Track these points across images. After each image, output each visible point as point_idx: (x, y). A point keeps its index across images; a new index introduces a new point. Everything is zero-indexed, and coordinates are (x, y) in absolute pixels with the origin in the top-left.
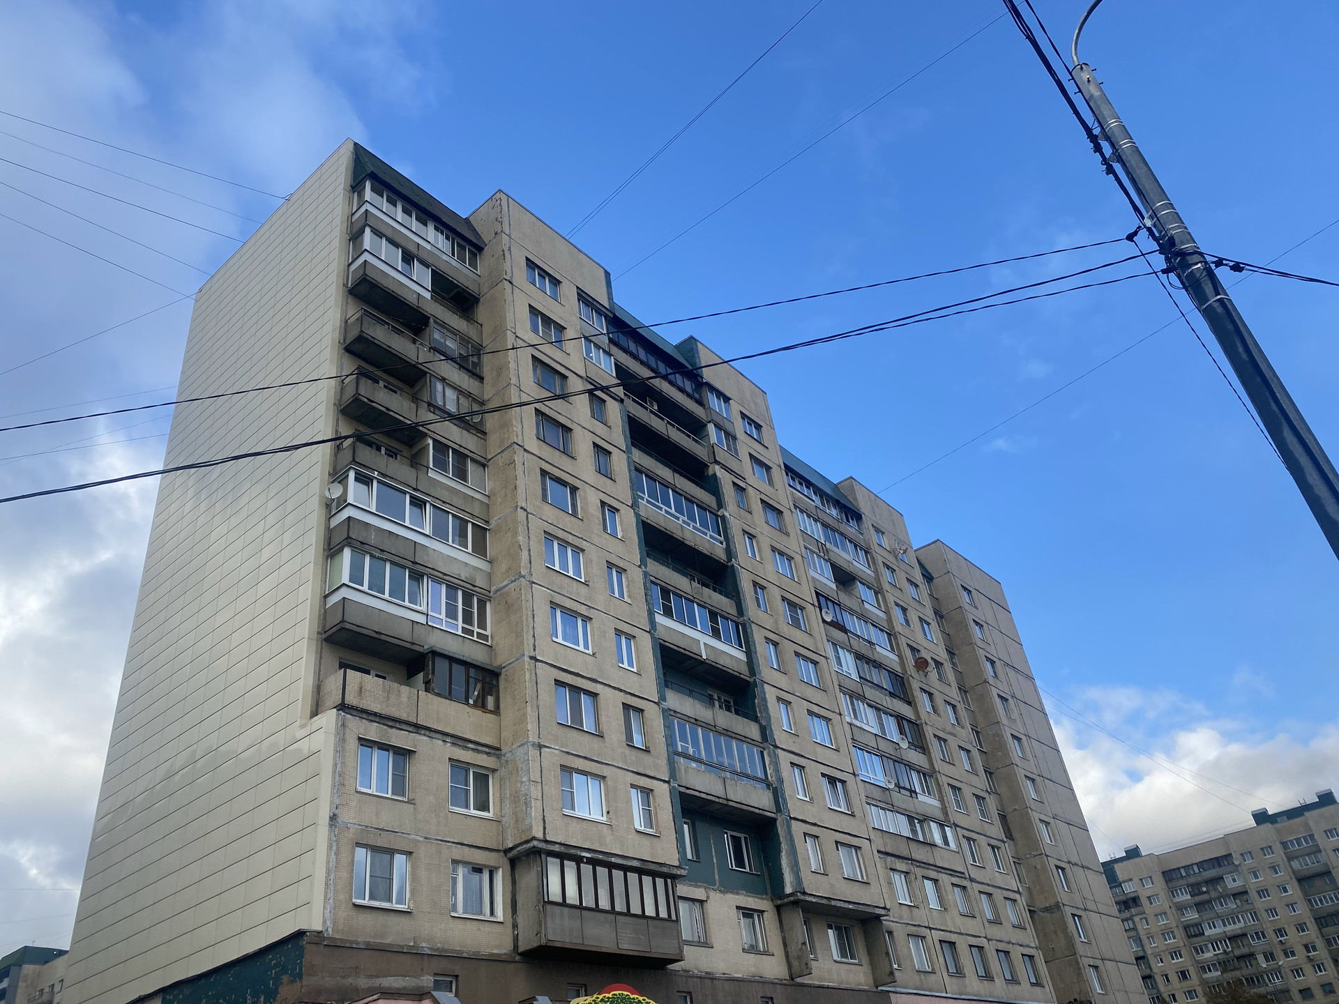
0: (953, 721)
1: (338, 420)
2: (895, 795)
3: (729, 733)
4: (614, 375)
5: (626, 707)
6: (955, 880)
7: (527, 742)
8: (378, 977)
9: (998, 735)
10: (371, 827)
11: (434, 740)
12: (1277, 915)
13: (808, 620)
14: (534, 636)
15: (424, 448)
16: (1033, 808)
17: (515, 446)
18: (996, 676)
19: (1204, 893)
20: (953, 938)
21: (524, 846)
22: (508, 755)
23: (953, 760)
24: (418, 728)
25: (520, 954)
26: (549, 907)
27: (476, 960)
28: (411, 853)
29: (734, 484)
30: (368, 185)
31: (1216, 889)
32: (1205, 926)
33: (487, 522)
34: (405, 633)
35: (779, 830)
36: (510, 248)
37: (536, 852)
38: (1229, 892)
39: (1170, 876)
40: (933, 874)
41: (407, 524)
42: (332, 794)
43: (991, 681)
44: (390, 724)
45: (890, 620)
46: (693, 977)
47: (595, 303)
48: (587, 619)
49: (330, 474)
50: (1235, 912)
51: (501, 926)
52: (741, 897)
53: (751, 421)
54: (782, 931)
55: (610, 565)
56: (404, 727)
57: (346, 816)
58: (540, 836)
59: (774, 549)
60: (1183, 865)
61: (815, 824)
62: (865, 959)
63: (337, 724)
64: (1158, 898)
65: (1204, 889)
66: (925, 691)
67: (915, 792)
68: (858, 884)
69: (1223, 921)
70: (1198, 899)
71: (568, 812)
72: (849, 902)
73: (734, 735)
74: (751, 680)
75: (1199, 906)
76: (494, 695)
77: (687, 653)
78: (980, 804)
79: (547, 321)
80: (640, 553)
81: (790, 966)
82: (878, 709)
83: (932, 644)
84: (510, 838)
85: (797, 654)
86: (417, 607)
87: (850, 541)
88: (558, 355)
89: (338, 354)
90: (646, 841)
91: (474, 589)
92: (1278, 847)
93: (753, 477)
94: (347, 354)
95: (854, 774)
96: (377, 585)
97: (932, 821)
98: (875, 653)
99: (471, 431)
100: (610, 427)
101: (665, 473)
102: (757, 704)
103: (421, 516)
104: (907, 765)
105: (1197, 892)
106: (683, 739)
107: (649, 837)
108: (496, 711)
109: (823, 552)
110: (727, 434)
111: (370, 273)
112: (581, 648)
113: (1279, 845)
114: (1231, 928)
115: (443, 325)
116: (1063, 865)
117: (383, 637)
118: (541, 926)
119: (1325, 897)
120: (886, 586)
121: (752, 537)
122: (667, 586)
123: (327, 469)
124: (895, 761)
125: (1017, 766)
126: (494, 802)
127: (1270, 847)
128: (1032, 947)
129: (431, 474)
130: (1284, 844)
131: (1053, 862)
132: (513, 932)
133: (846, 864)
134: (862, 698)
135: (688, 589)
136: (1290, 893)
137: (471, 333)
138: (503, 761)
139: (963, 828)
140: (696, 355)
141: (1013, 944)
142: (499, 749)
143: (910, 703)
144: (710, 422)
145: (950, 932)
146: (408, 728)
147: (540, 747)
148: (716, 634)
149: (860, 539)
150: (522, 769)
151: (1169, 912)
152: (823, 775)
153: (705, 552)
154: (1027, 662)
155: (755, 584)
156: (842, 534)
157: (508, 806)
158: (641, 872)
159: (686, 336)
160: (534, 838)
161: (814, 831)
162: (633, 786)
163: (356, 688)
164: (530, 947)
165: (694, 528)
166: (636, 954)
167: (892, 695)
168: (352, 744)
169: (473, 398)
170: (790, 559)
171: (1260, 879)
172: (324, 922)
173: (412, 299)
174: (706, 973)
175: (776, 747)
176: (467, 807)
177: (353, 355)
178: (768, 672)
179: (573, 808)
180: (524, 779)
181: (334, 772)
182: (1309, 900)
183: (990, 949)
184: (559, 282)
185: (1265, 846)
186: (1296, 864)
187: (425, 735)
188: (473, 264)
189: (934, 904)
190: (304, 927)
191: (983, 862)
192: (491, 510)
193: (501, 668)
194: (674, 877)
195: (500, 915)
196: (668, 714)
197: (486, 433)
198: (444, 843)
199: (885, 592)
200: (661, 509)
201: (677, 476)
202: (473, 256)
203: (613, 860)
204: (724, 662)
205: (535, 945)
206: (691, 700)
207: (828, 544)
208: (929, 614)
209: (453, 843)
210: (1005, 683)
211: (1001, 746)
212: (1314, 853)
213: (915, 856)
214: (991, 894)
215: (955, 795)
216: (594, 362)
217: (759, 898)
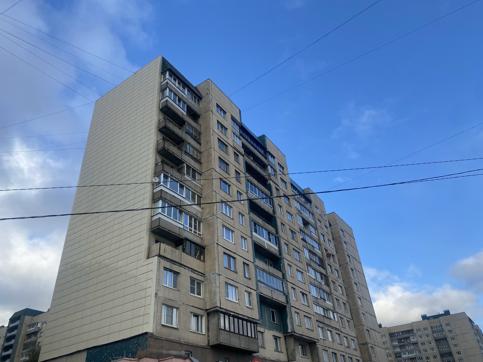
0: (337, 276)
1: (156, 155)
2: (319, 300)
3: (273, 275)
4: (241, 146)
5: (244, 263)
6: (337, 332)
7: (215, 273)
8: (169, 350)
9: (350, 282)
10: (167, 298)
11: (186, 270)
12: (427, 352)
13: (297, 237)
14: (218, 236)
15: (183, 167)
16: (360, 309)
17: (213, 169)
18: (350, 261)
19: (403, 342)
20: (336, 352)
21: (213, 309)
22: (208, 277)
23: (337, 290)
24: (181, 265)
25: (210, 346)
26: (221, 331)
27: (197, 347)
28: (178, 308)
29: (276, 188)
30: (168, 73)
31: (407, 341)
32: (402, 354)
33: (201, 194)
34: (177, 231)
35: (287, 310)
36: (212, 99)
37: (217, 311)
38: (411, 343)
39: (392, 335)
40: (330, 329)
41: (178, 193)
42: (156, 286)
43: (349, 263)
44: (173, 263)
45: (319, 239)
46: (260, 358)
47: (236, 121)
48: (233, 231)
49: (154, 174)
50: (413, 350)
51: (204, 336)
52: (274, 332)
53: (281, 166)
54: (286, 345)
55: (240, 213)
56: (177, 264)
57: (160, 294)
58: (219, 306)
59: (287, 212)
60: (396, 332)
61: (298, 309)
62: (310, 357)
63: (158, 262)
64: (387, 343)
65: (403, 341)
66: (329, 265)
67: (325, 300)
68: (310, 330)
69: (408, 352)
70: (401, 344)
71: (227, 298)
72: (308, 337)
73: (275, 276)
74: (280, 257)
75: (401, 347)
76: (203, 255)
77: (261, 246)
78: (344, 306)
79: (222, 126)
80: (248, 209)
81: (288, 357)
82: (315, 270)
83: (332, 249)
84: (208, 306)
85: (294, 249)
86: (180, 222)
87: (308, 210)
88: (225, 138)
89: (157, 132)
90: (249, 310)
91: (198, 218)
92: (429, 328)
93: (281, 185)
94: (159, 132)
95: (310, 292)
96: (169, 214)
97: (331, 311)
98: (314, 250)
99: (197, 162)
100: (240, 165)
101: (255, 182)
102: (281, 266)
103: (182, 191)
104: (323, 290)
105: (400, 341)
106: (260, 276)
107: (250, 309)
108: (204, 261)
109: (300, 213)
110: (274, 170)
111: (169, 104)
112: (231, 241)
113: (430, 327)
114: (411, 355)
115: (189, 124)
116: (368, 329)
117: (171, 232)
118: (218, 337)
119: (444, 347)
120: (318, 227)
121: (281, 207)
122: (255, 222)
123: (153, 172)
124: (320, 289)
125: (355, 293)
126: (202, 293)
127: (427, 328)
128: (359, 357)
129: (185, 176)
130: (432, 327)
131: (366, 328)
132: (208, 338)
133: (307, 324)
134: (310, 266)
135: (262, 224)
136: (432, 344)
137: (198, 128)
138: (206, 279)
139: (339, 314)
140: (265, 141)
141: (353, 355)
142: (204, 274)
143: (324, 269)
144: (269, 165)
145: (335, 349)
146: (178, 265)
147: (219, 275)
148: (270, 240)
149: (311, 210)
150: (213, 282)
151: (390, 348)
152: (301, 292)
153: (267, 211)
154: (359, 257)
155: (282, 223)
156: (305, 208)
157: (207, 294)
158: (247, 321)
159: (262, 134)
160: (217, 307)
161: (298, 311)
162: (246, 291)
163: (163, 249)
164: (214, 344)
165: (264, 202)
166: (246, 349)
167: (319, 265)
168: (162, 269)
169: (198, 151)
170: (292, 215)
171: (422, 339)
172: (153, 330)
173: (180, 115)
174: (264, 357)
175: (287, 281)
176: (194, 294)
177: (161, 132)
178: (285, 255)
179: (228, 297)
180: (214, 286)
181: (157, 278)
182: (438, 348)
183: (346, 356)
184: (226, 113)
185: (425, 327)
186: (435, 335)
187: (183, 267)
188: (199, 104)
189: (330, 339)
190: (148, 331)
191: (345, 326)
192: (203, 191)
193: (206, 246)
194: (257, 323)
195: (204, 332)
196: (256, 267)
197: (201, 163)
198: (188, 306)
199: (318, 229)
200: (254, 194)
201: (259, 183)
202: (198, 100)
203: (240, 316)
204: (272, 250)
205: (216, 343)
206: (262, 262)
207: (301, 211)
208: (331, 238)
209: (191, 306)
210: (353, 264)
211: (351, 286)
212: (441, 331)
213: (325, 322)
214: (347, 337)
215: (337, 302)
216: (236, 141)
217: (280, 333)
